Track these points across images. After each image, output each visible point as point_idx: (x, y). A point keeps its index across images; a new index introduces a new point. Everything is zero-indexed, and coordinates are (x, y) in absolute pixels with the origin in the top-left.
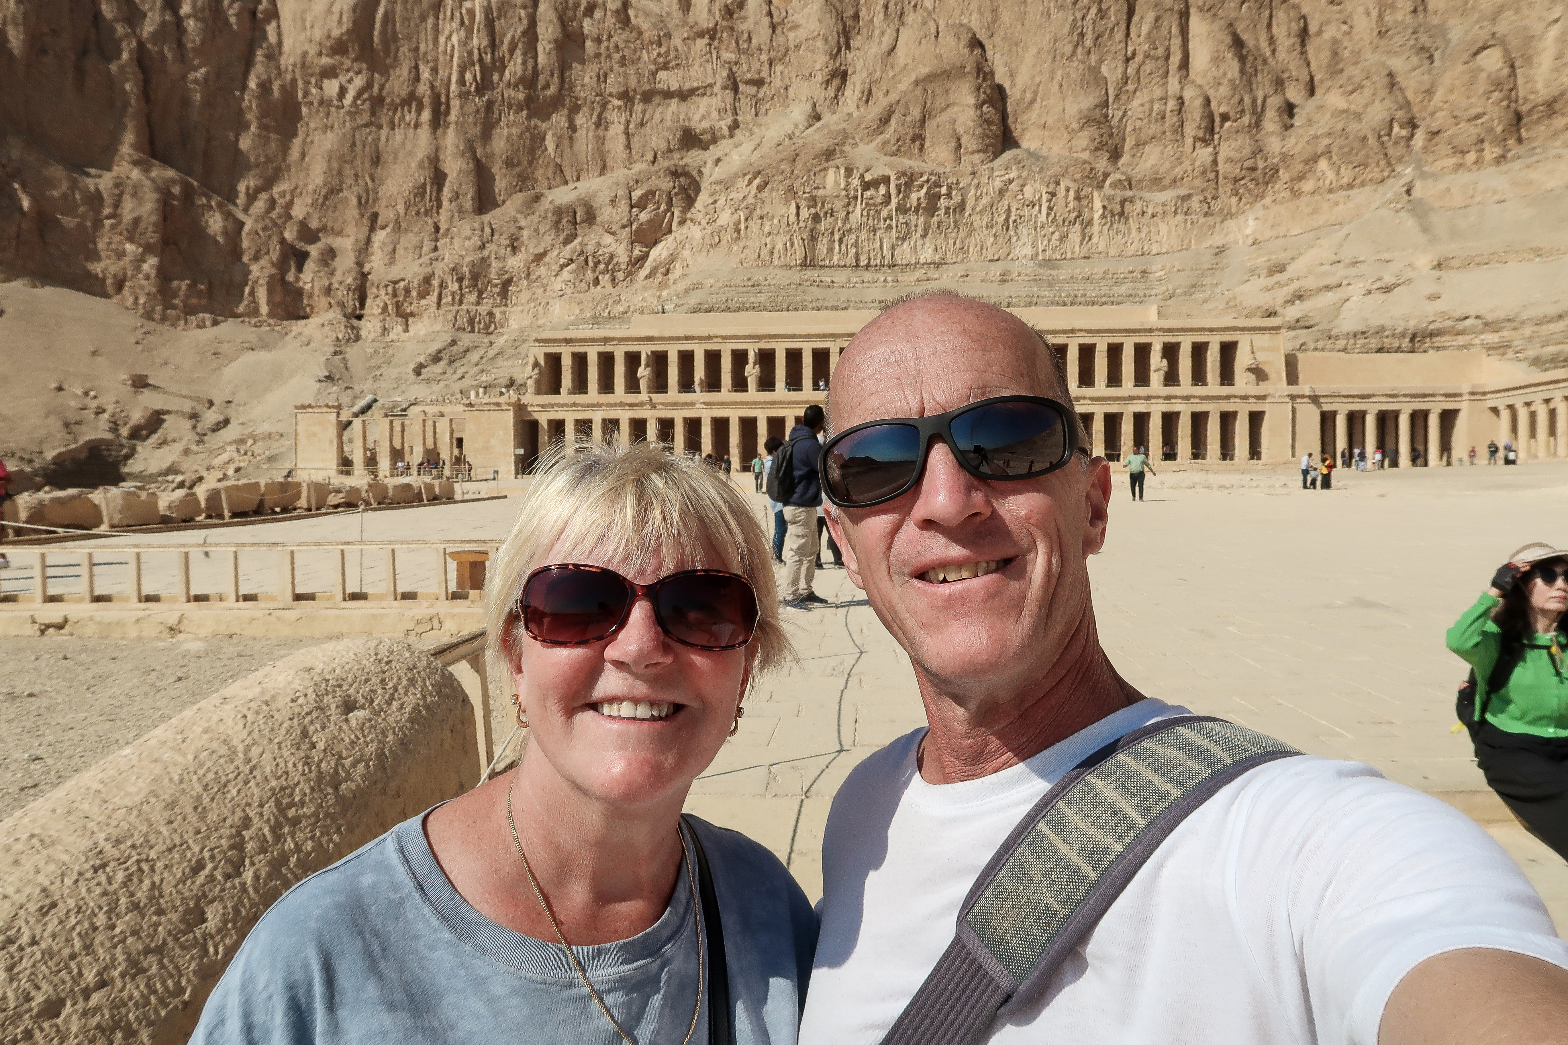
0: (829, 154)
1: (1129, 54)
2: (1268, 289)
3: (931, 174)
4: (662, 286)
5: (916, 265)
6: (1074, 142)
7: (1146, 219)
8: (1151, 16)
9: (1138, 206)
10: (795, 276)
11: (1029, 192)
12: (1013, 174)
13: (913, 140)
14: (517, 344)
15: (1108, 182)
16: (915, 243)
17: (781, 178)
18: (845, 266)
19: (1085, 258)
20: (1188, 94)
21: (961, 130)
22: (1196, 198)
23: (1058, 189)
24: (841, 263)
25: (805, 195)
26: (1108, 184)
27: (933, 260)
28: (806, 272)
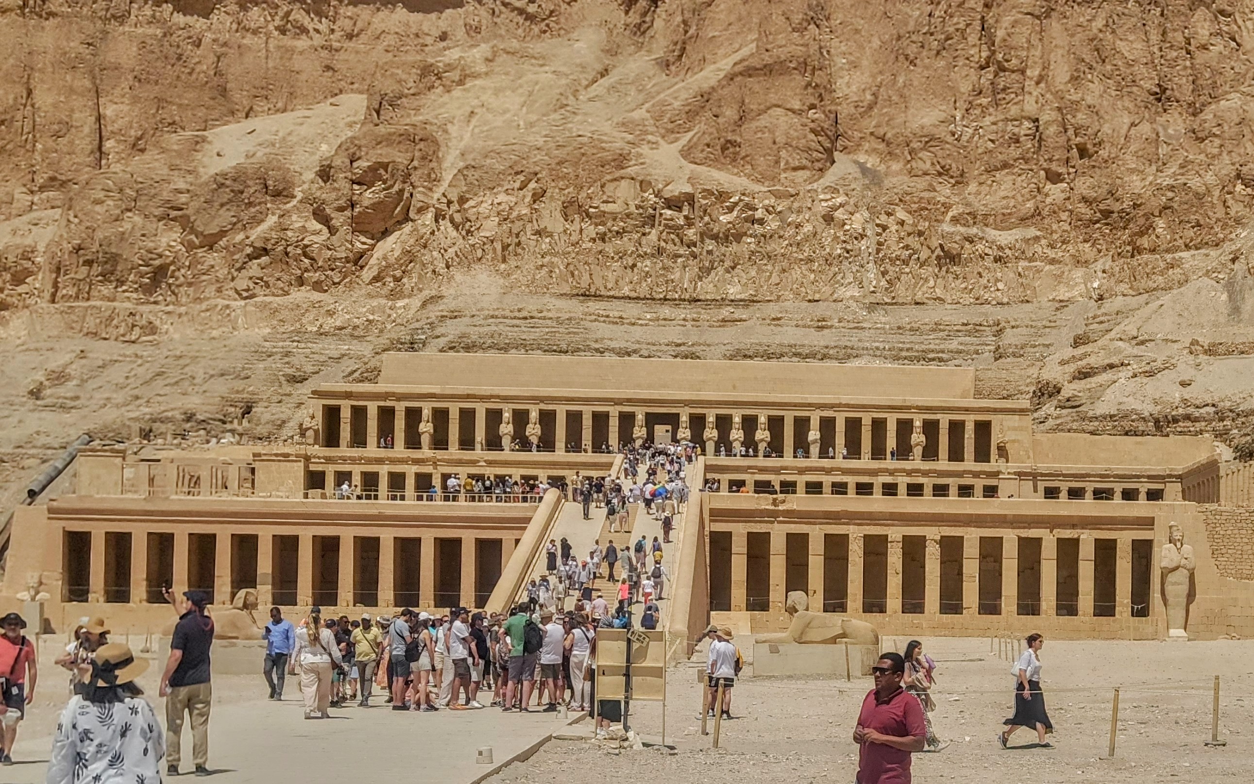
0: (621, 160)
1: (983, 62)
2: (1063, 363)
3: (744, 194)
4: (393, 295)
5: (722, 302)
6: (914, 164)
7: (988, 262)
8: (1007, 21)
9: (980, 247)
10: (576, 308)
11: (857, 223)
12: (839, 200)
13: (724, 149)
15: (950, 214)
16: (723, 275)
17: (561, 184)
18: (637, 298)
19: (917, 303)
20: (1044, 118)
21: (781, 139)
22: (1044, 242)
23: (891, 222)
24: (633, 295)
25: (591, 210)
26: (948, 218)
27: (743, 296)
28: (590, 304)
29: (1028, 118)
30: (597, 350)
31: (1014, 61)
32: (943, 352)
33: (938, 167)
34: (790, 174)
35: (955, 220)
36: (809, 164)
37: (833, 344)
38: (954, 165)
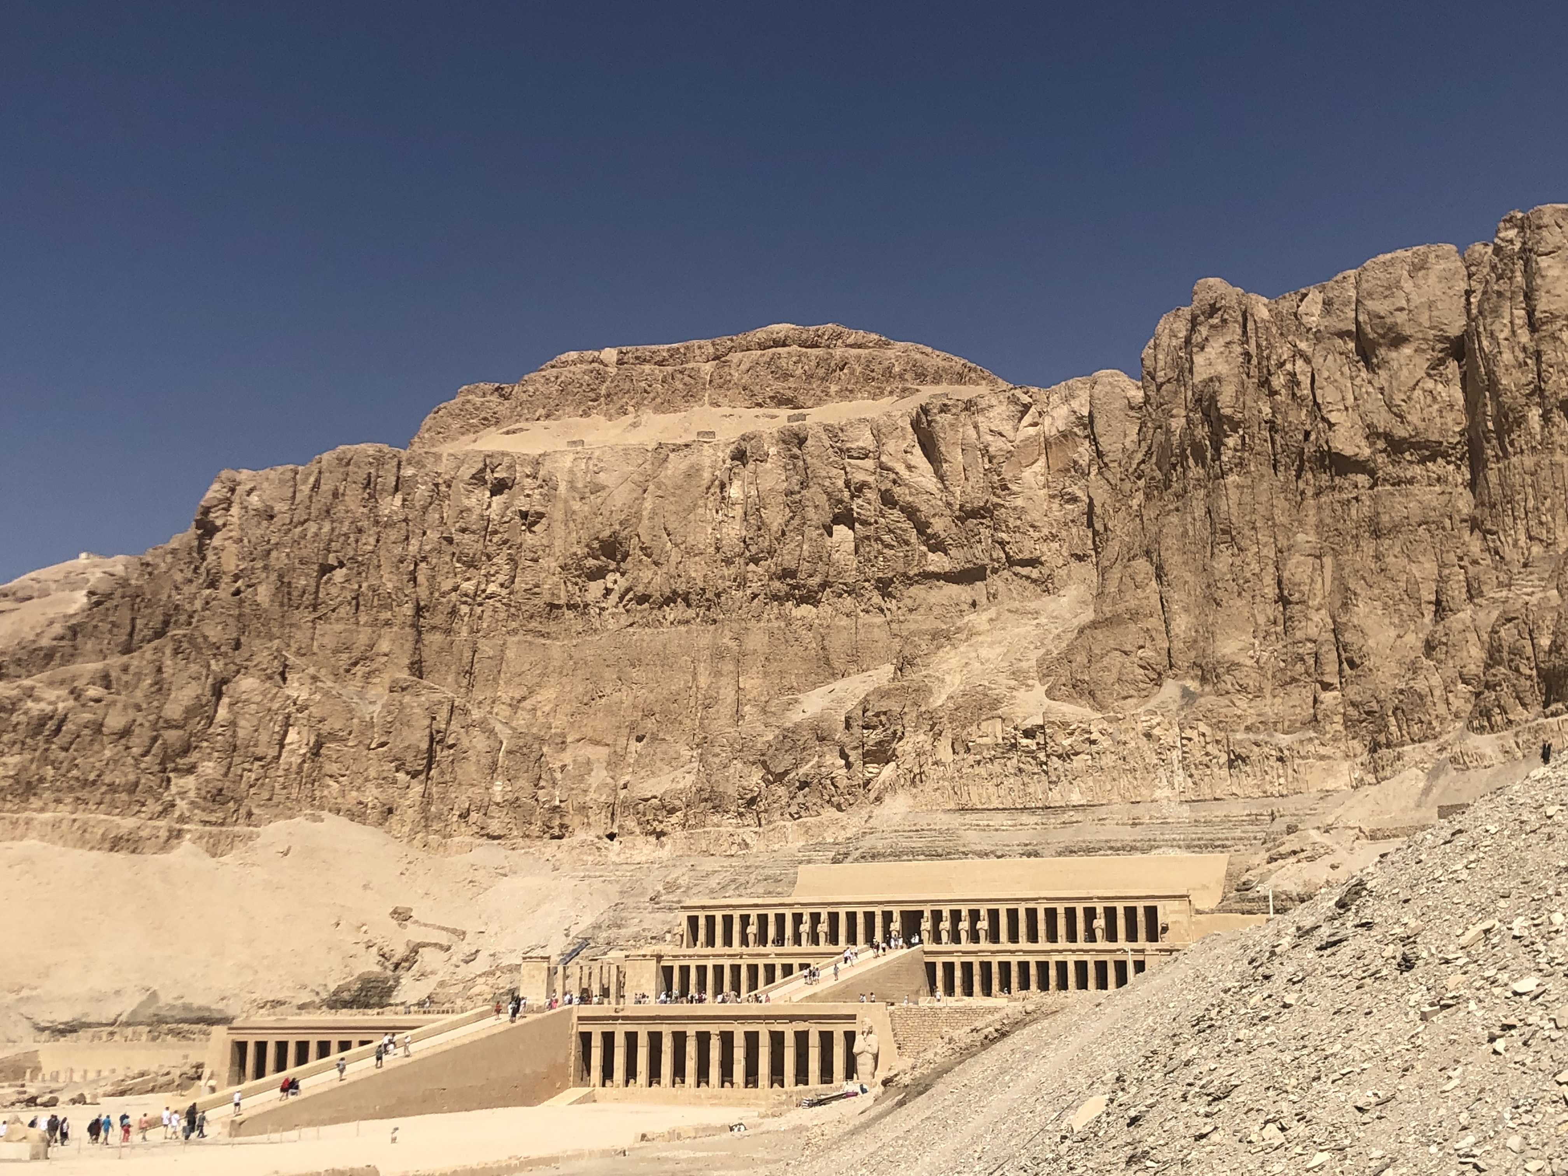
0: (996, 703)
1: (1276, 598)
2: (1267, 850)
3: (1082, 722)
5: (1066, 808)
7: (1272, 762)
9: (1266, 750)
10: (956, 820)
11: (1169, 737)
12: (1157, 720)
13: (1075, 687)
14: (750, 870)
15: (1244, 724)
16: (1067, 786)
17: (953, 725)
18: (1003, 809)
19: (1216, 799)
21: (1116, 676)
22: (1316, 742)
23: (1194, 734)
24: (1001, 806)
25: (970, 744)
26: (1243, 728)
27: (1082, 802)
28: (968, 816)
29: (1309, 640)
30: (963, 853)
31: (1297, 595)
32: (1227, 839)
33: (1237, 687)
34: (1121, 703)
35: (1248, 729)
36: (1135, 694)
37: (1140, 838)
38: (1251, 683)
